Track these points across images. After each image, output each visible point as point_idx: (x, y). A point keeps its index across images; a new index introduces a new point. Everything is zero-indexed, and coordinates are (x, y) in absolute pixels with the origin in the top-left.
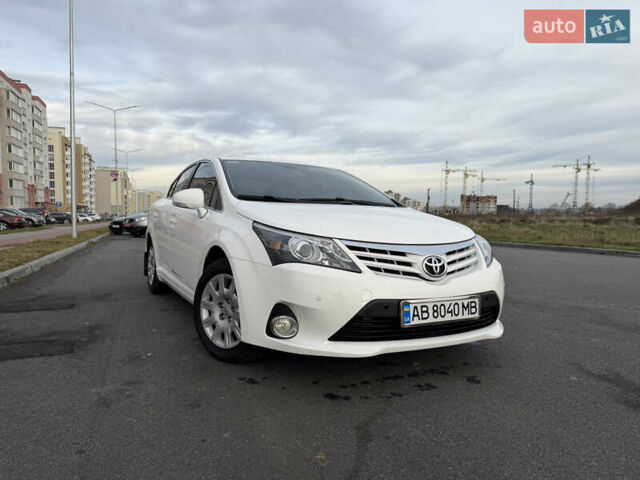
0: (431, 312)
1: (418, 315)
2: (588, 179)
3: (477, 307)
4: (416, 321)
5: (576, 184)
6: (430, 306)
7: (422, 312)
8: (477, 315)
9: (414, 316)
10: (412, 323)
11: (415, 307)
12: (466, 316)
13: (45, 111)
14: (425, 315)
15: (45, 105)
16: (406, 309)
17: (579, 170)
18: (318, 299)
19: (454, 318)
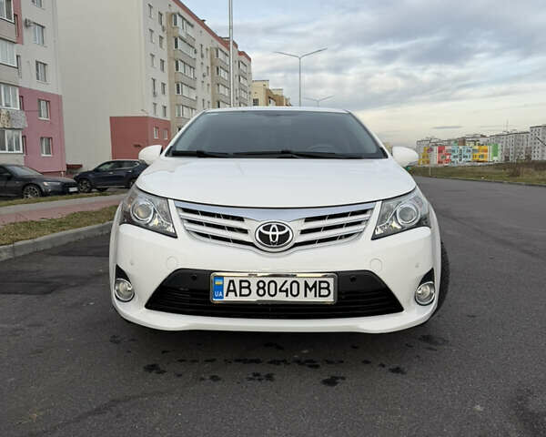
0: (254, 288)
1: (234, 291)
3: (331, 288)
4: (231, 298)
6: (254, 282)
7: (241, 288)
8: (330, 299)
9: (229, 291)
10: (225, 299)
11: (232, 281)
12: (311, 298)
13: (250, 65)
14: (245, 291)
15: (250, 59)
16: (218, 282)
19: (290, 299)
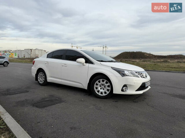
2: (106, 50)
5: (103, 51)
17: (104, 48)
18: (134, 83)
